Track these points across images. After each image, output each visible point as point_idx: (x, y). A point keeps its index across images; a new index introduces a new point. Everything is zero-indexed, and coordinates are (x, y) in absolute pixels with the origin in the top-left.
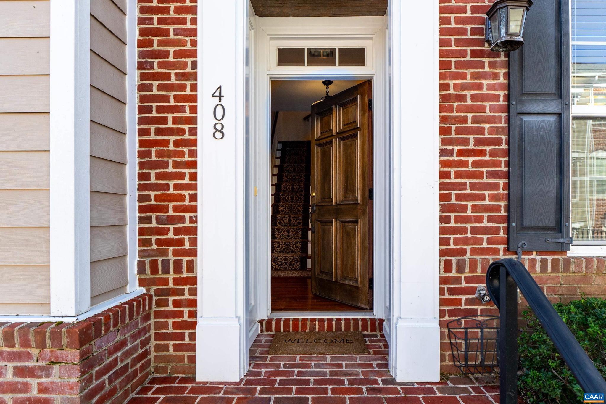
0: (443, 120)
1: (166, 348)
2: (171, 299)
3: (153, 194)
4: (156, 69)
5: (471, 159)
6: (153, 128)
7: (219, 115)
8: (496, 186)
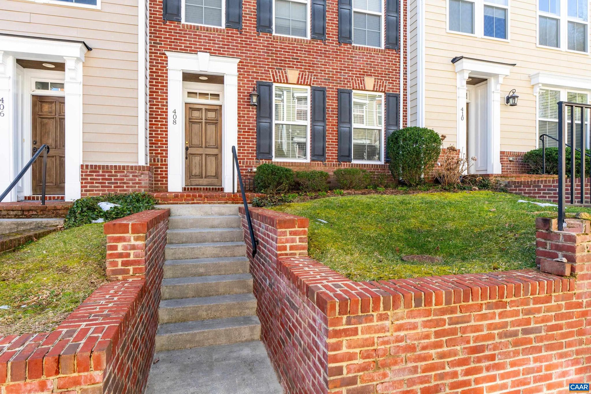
0: (239, 122)
1: (158, 184)
2: (159, 170)
3: (154, 139)
4: (155, 103)
5: (246, 134)
6: (154, 120)
7: (175, 117)
8: (253, 141)
